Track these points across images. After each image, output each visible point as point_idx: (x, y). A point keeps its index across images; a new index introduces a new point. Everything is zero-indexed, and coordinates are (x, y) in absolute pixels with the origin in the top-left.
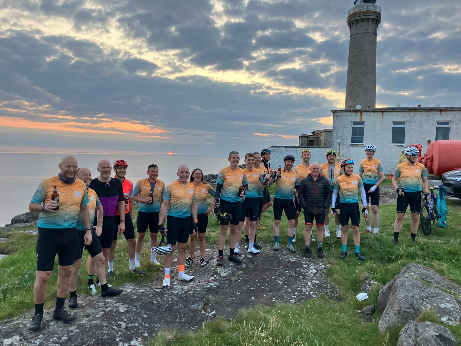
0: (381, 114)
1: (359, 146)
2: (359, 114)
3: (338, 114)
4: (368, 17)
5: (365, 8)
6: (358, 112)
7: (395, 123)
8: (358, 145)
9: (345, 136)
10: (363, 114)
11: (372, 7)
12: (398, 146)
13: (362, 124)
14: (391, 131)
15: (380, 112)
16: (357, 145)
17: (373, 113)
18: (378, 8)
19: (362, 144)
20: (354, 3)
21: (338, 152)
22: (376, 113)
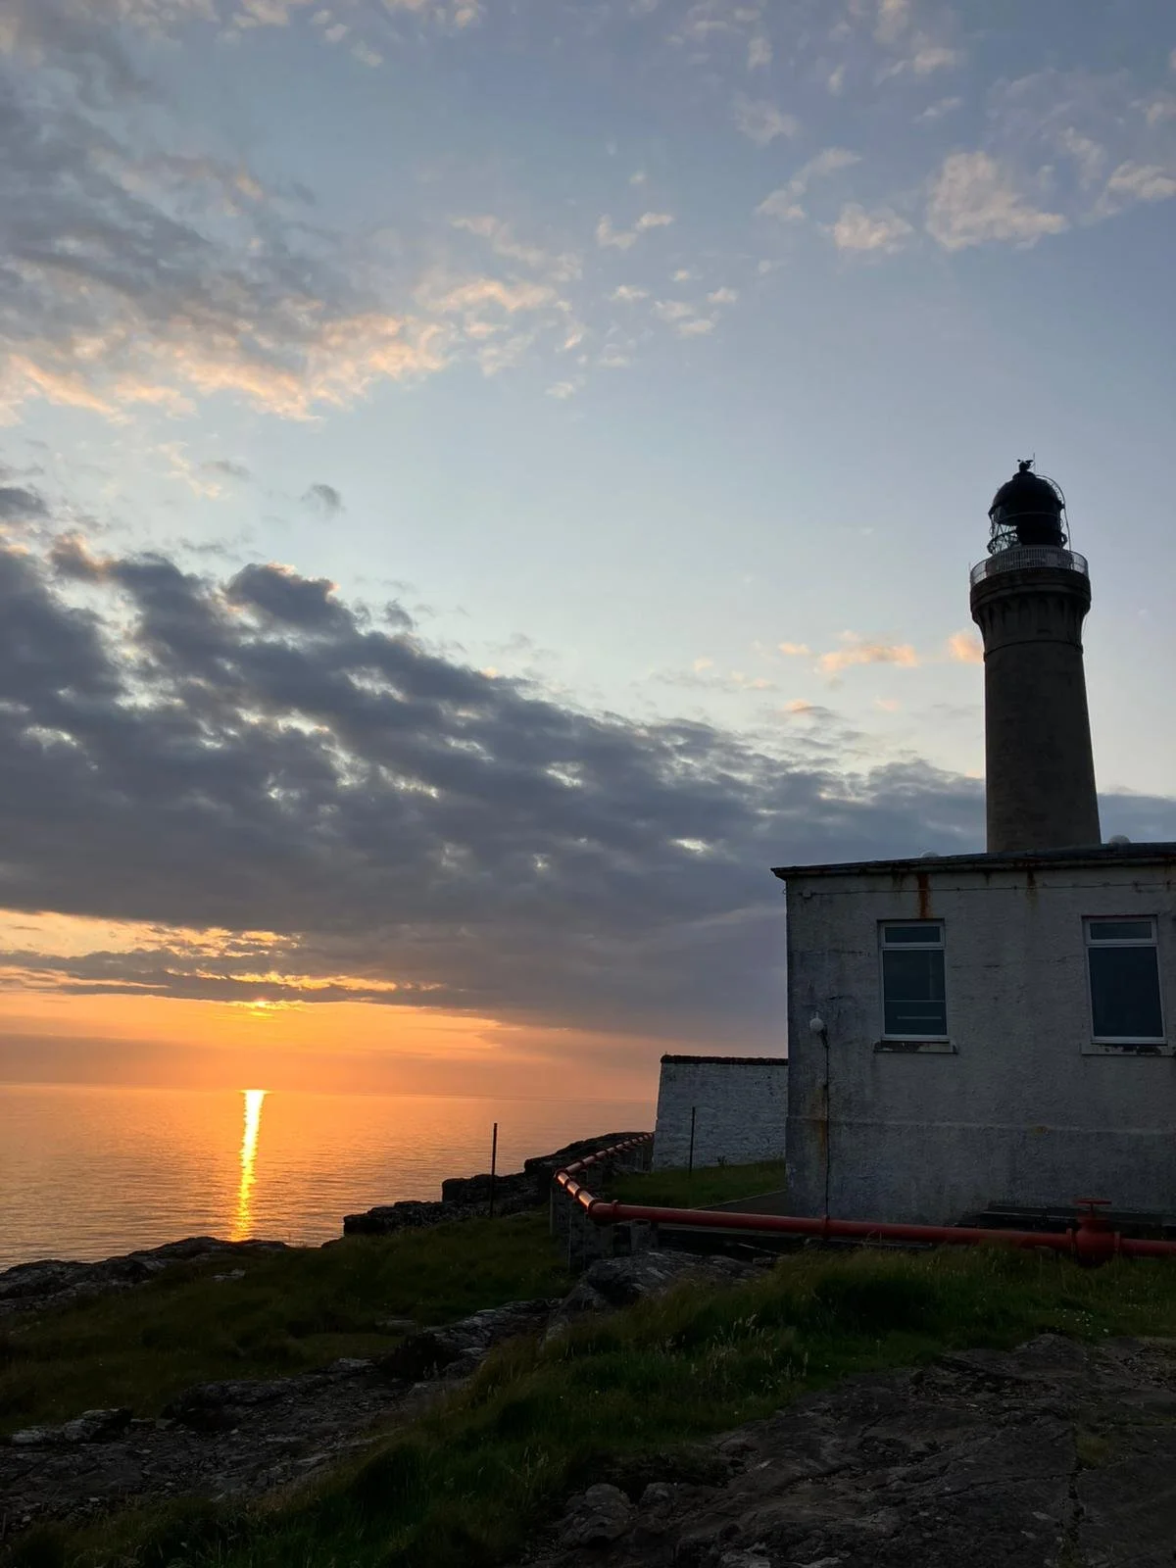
0: (1021, 880)
1: (922, 1049)
2: (912, 883)
3: (810, 887)
4: (1041, 588)
5: (1028, 560)
6: (904, 875)
7: (1100, 926)
8: (921, 1043)
9: (850, 997)
10: (933, 883)
11: (1055, 556)
12: (1128, 1047)
13: (934, 935)
14: (1082, 968)
15: (1016, 870)
16: (913, 1047)
17: (978, 881)
18: (1076, 559)
19: (942, 1038)
20: (989, 547)
21: (821, 1081)
22: (997, 881)
